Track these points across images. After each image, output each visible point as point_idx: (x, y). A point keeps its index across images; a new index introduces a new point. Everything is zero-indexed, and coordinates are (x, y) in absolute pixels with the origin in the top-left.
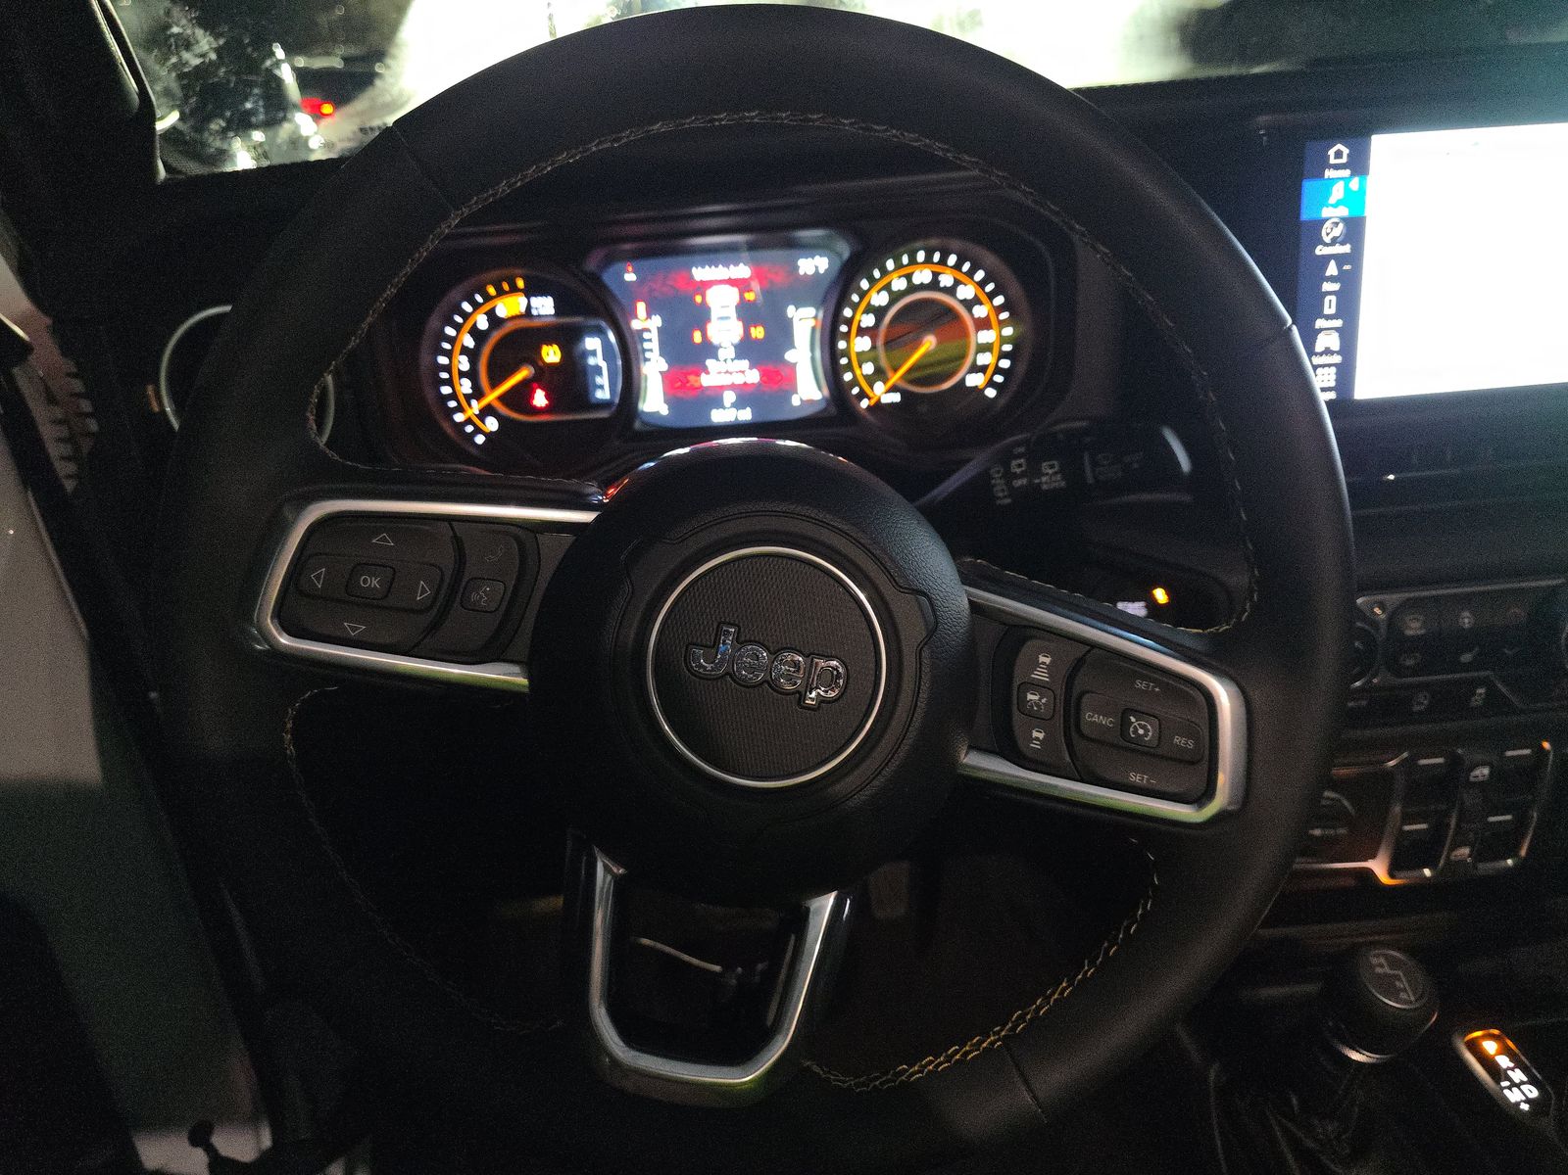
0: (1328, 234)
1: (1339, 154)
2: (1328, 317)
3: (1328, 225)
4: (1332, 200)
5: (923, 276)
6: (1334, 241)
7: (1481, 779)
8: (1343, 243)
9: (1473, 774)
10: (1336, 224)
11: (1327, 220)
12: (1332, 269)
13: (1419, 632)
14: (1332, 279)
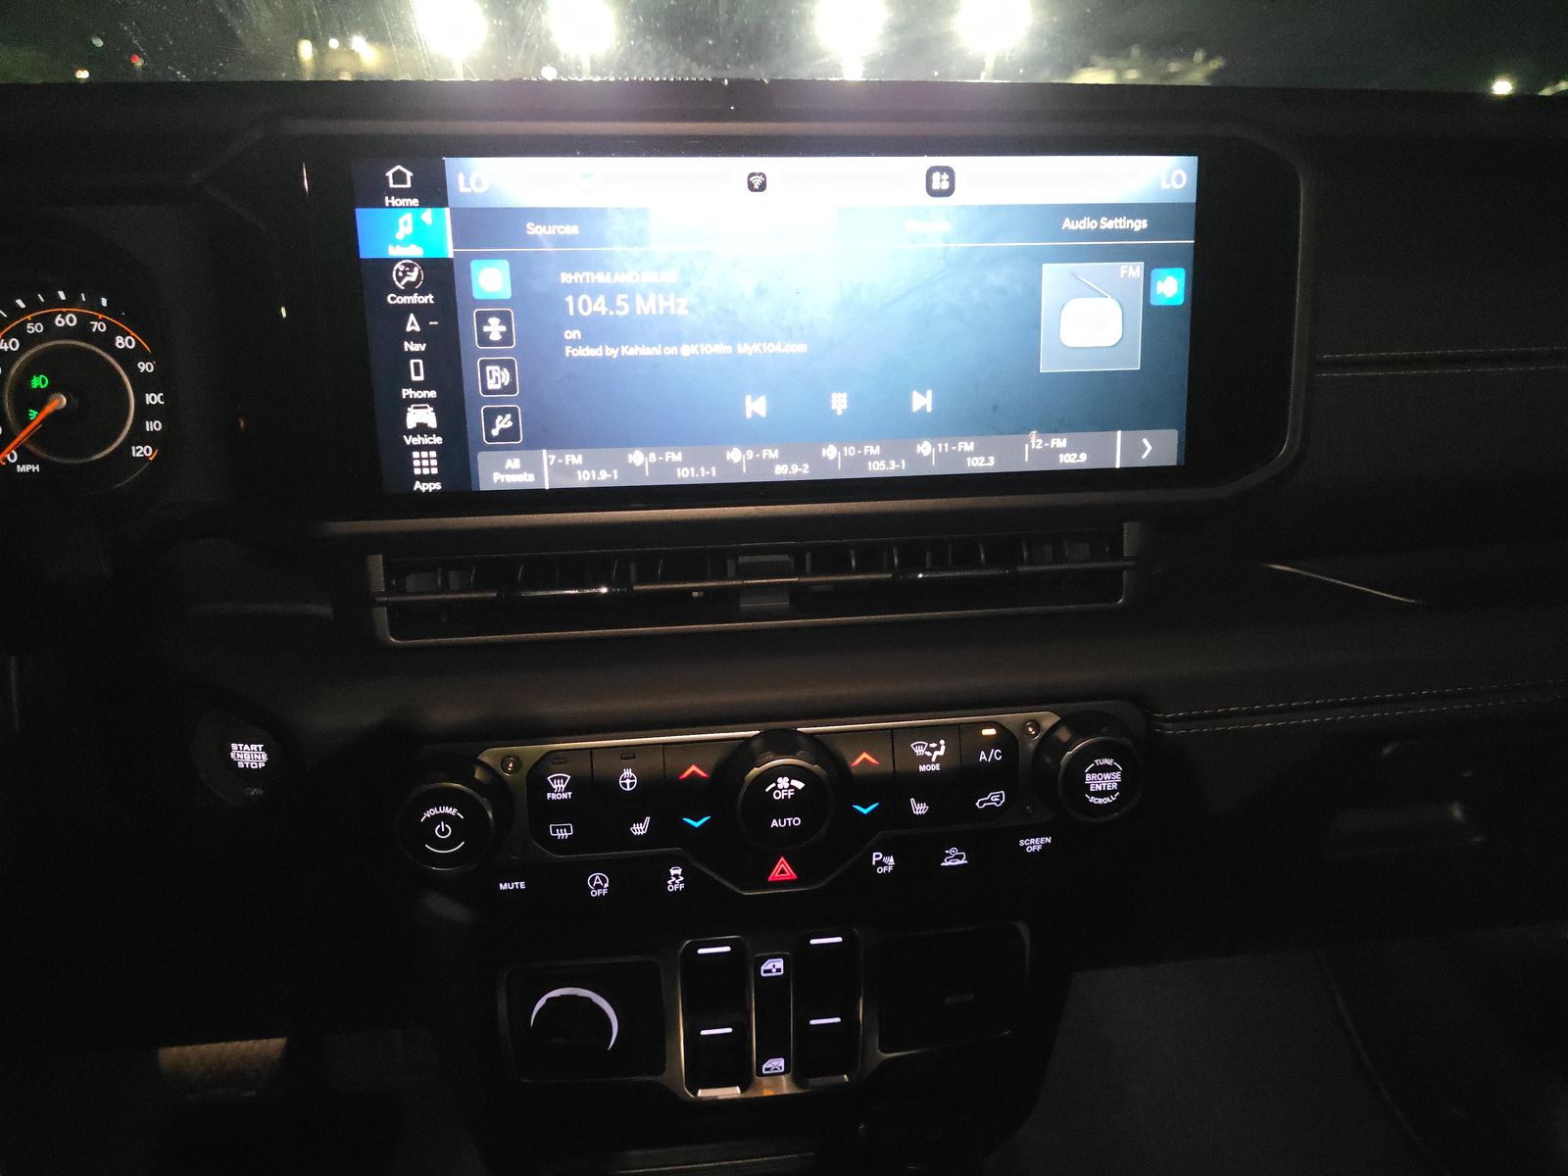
0: (400, 279)
1: (399, 177)
2: (417, 386)
3: (399, 266)
4: (400, 236)
5: (65, 320)
6: (410, 289)
7: (774, 973)
8: (423, 292)
9: (763, 968)
10: (411, 267)
11: (398, 260)
12: (412, 325)
13: (565, 796)
14: (414, 337)
